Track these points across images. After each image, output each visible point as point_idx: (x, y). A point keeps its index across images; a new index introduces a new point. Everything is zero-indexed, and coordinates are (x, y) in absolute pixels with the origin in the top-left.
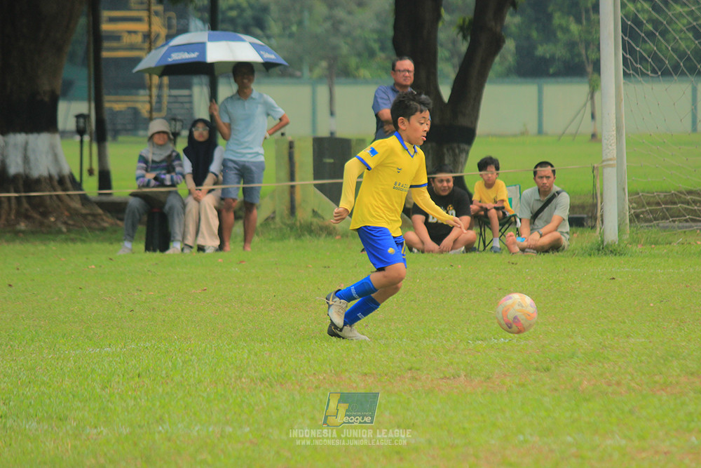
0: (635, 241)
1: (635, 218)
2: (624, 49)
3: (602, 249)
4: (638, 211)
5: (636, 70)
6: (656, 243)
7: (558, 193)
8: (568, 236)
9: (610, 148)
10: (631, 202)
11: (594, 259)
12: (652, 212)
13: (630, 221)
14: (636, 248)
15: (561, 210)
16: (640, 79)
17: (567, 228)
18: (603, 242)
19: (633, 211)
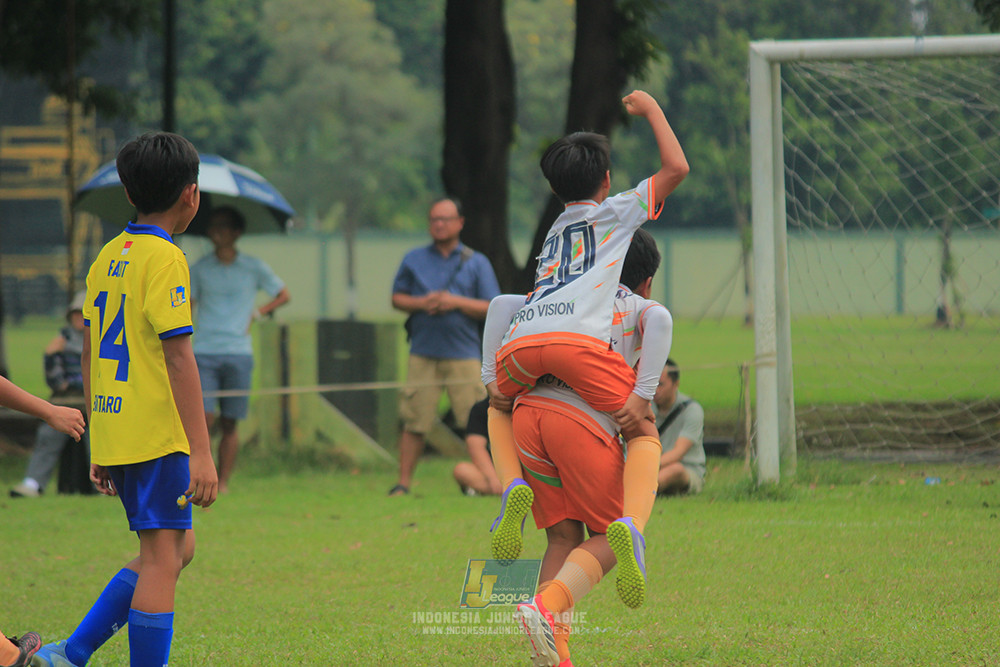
0: (805, 479)
1: (807, 444)
2: (788, 187)
3: (756, 490)
4: (811, 433)
5: (806, 221)
6: (837, 482)
7: (685, 404)
8: (702, 471)
9: (766, 337)
10: (798, 418)
11: (743, 506)
12: (831, 435)
13: (798, 448)
14: (805, 490)
15: (691, 428)
16: (811, 232)
17: (700, 456)
18: (756, 479)
19: (801, 434)
